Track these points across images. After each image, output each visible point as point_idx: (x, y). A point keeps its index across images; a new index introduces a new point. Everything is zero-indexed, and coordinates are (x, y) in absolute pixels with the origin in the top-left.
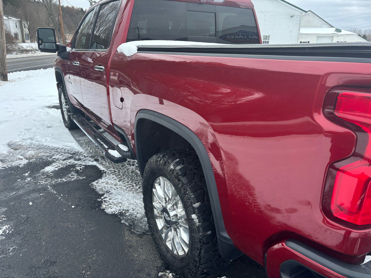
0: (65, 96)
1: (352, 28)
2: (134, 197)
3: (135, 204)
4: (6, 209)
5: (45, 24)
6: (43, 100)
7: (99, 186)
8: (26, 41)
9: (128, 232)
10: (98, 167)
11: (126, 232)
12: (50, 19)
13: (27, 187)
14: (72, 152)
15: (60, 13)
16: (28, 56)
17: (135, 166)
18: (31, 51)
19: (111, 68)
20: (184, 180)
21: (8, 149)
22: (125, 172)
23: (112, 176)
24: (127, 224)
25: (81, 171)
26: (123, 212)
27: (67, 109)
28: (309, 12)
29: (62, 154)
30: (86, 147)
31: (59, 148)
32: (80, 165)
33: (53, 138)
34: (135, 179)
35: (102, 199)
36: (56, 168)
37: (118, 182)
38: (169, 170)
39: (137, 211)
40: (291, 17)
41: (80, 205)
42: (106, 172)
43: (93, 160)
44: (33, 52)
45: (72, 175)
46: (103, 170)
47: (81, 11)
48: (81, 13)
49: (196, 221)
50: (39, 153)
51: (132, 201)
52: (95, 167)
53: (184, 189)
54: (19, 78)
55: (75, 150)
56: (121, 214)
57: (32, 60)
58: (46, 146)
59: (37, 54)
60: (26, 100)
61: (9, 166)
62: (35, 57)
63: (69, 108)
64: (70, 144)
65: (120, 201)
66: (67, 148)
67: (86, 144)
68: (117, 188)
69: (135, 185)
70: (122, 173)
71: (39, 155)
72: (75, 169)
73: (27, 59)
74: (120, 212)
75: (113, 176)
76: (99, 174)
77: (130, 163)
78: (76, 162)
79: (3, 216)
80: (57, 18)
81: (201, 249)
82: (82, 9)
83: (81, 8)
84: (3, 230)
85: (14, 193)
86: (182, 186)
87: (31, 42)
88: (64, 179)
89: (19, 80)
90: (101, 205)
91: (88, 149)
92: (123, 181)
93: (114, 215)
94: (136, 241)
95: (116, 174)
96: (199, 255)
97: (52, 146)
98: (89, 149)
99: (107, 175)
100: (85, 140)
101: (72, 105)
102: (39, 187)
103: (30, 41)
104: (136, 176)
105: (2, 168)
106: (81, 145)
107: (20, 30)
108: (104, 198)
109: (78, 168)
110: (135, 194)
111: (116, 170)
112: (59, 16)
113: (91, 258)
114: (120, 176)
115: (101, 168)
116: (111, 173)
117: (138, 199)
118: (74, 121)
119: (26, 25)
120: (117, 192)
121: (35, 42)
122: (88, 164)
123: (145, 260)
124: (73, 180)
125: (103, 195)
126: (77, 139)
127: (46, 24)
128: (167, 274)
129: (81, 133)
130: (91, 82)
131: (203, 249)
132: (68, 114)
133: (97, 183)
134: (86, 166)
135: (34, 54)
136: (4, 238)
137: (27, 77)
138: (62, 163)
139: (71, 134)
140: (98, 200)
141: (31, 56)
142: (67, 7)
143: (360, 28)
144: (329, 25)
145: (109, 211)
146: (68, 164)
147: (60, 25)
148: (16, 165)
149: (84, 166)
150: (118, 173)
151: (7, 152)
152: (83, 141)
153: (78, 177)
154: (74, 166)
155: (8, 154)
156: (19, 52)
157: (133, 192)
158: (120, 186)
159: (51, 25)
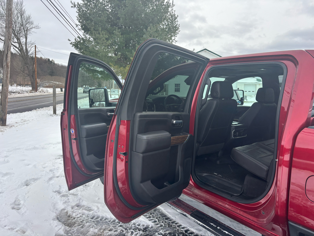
12: (25, 67)
15: (35, 62)
48: (48, 62)
82: (49, 60)
83: (48, 58)
112: (34, 64)
119: (2, 71)
127: (21, 71)
137: (23, 121)
147: (34, 72)
159: (26, 72)
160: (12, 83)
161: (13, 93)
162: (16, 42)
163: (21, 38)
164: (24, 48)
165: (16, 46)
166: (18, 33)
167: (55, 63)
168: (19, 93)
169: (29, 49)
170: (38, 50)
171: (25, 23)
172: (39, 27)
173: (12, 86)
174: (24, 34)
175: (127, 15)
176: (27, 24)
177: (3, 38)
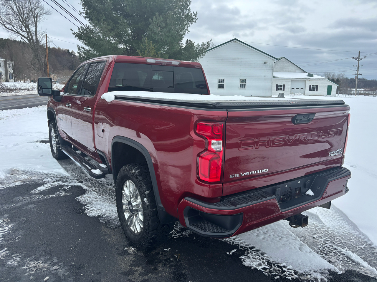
0: (55, 131)
1: (326, 73)
2: (110, 206)
3: (111, 210)
4: (9, 215)
5: (30, 64)
6: (31, 136)
7: (83, 199)
8: (10, 80)
9: (104, 227)
10: (82, 187)
11: (103, 227)
12: (36, 60)
13: (24, 201)
14: (60, 177)
15: (47, 55)
16: (12, 95)
17: (112, 186)
18: (15, 90)
19: (96, 109)
20: (140, 178)
21: (5, 174)
22: (104, 190)
23: (93, 192)
24: (104, 222)
25: (68, 189)
26: (101, 215)
27: (56, 141)
28: (283, 59)
29: (51, 178)
30: (72, 173)
31: (48, 174)
32: (67, 186)
33: (43, 166)
34: (111, 194)
35: (86, 208)
36: (47, 187)
37: (98, 196)
38: (132, 173)
39: (112, 215)
40: (265, 63)
41: (68, 212)
42: (89, 190)
43: (78, 182)
44: (17, 91)
45: (61, 193)
46: (86, 188)
47: (67, 52)
48: (68, 54)
49: (146, 202)
50: (31, 178)
51: (108, 208)
52: (80, 187)
53: (140, 184)
54: (7, 116)
55: (63, 175)
56: (100, 216)
57: (16, 99)
58: (37, 172)
59: (21, 93)
60: (16, 135)
61: (7, 187)
62: (19, 96)
63: (58, 141)
64: (58, 171)
65: (99, 209)
66: (55, 173)
67: (72, 170)
68: (97, 200)
69: (111, 198)
70: (101, 190)
71: (32, 179)
72: (63, 188)
73: (12, 98)
74: (99, 215)
75: (95, 193)
76: (83, 192)
77: (108, 184)
78: (64, 183)
79: (8, 219)
80: (43, 60)
81: (149, 220)
82: (68, 51)
83: (67, 49)
84: (9, 227)
85: (14, 205)
86: (139, 182)
87: (15, 81)
88: (54, 195)
89: (7, 118)
90: (84, 211)
91: (73, 174)
92: (102, 196)
93: (94, 218)
94: (110, 232)
95: (97, 191)
96: (148, 225)
97: (42, 172)
98: (75, 174)
99: (89, 192)
100: (71, 167)
101: (61, 138)
102: (34, 201)
103: (13, 80)
104: (113, 193)
105: (1, 188)
106: (68, 171)
107: (4, 69)
108: (87, 207)
109: (66, 188)
110: (111, 204)
111: (97, 189)
112: (45, 57)
113: (77, 241)
114: (99, 193)
115: (85, 187)
116: (93, 191)
117: (113, 207)
118: (63, 151)
119: (11, 65)
120: (97, 203)
121: (18, 82)
122: (74, 185)
123: (115, 242)
124: (61, 195)
125: (86, 205)
126: (64, 167)
127: (32, 64)
128: (130, 248)
129: (67, 162)
130: (78, 119)
131: (151, 220)
132: (57, 146)
133: (81, 197)
134: (72, 187)
135: (17, 93)
136: (10, 232)
137: (14, 115)
138: (52, 184)
139: (59, 163)
140: (82, 208)
141: (15, 95)
142: (54, 48)
143: (333, 73)
144: (302, 71)
145: (91, 215)
146: (57, 185)
147: (46, 65)
148: (13, 186)
149: (70, 186)
150: (98, 191)
151: (4, 177)
152: (70, 169)
153: (66, 194)
154: (62, 186)
155: (5, 178)
156: (2, 91)
157: (110, 203)
158: (100, 199)
159: (37, 66)
160: (25, 79)
161: (22, 90)
162: (24, 31)
163: (29, 26)
164: (34, 37)
165: (24, 35)
166: (26, 20)
167: (76, 55)
168: (28, 90)
169: (40, 39)
170: (49, 40)
171: (34, 8)
172: (51, 13)
173: (25, 82)
174: (33, 21)
175: (133, 3)
176: (36, 9)
177: (9, 26)
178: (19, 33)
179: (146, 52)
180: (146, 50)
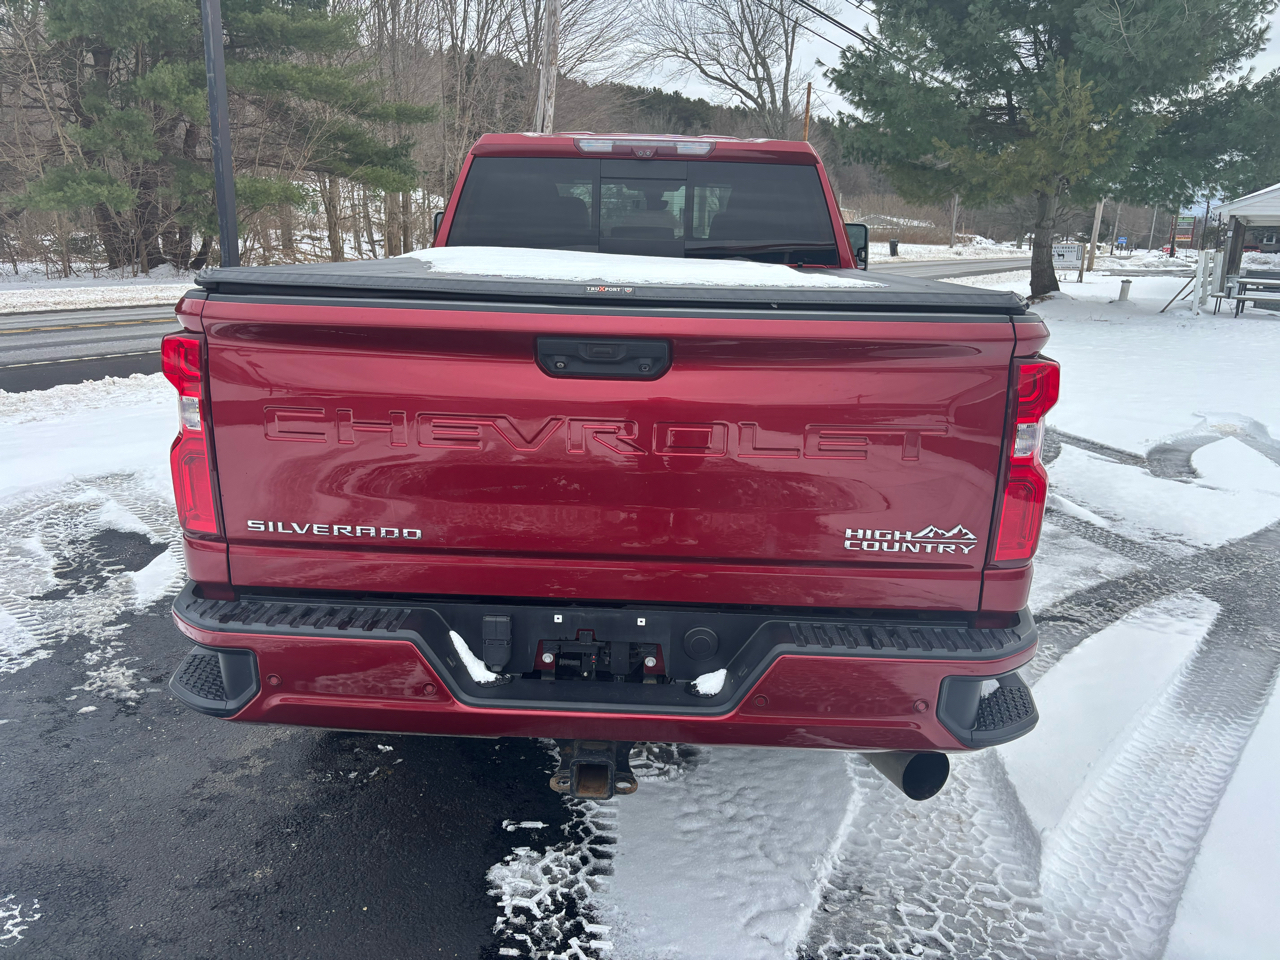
163: (769, 58)
165: (749, 91)
169: (792, 99)
174: (783, 44)
177: (714, 69)
178: (736, 86)
179: (1054, 114)
180: (1057, 105)
